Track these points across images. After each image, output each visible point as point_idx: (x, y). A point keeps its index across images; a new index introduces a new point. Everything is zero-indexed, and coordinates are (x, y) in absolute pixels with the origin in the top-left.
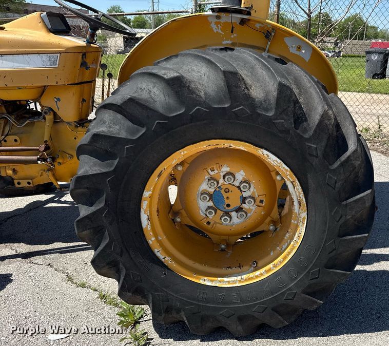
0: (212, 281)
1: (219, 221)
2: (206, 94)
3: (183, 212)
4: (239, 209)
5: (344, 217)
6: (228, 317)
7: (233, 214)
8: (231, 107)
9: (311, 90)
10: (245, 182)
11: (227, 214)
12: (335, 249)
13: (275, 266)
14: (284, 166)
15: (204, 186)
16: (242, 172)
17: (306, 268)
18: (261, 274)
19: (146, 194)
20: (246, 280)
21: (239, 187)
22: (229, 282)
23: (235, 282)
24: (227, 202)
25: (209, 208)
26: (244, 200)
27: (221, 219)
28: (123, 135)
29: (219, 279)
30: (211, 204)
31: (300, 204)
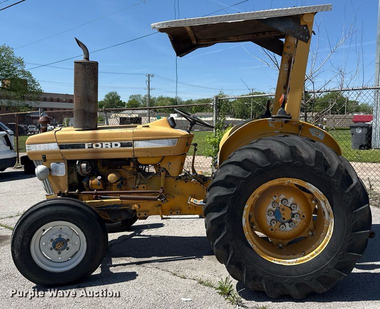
0: (279, 262)
1: (278, 228)
2: (280, 156)
3: (256, 223)
4: (290, 221)
5: (355, 220)
6: (290, 284)
7: (287, 224)
8: (292, 162)
9: (331, 154)
10: (294, 204)
11: (283, 224)
12: (351, 240)
13: (316, 252)
14: (320, 191)
15: (270, 207)
16: (292, 199)
17: (336, 252)
18: (308, 258)
19: (246, 207)
20: (299, 262)
21: (290, 208)
22: (289, 263)
23: (292, 262)
24: (283, 217)
25: (272, 220)
26: (293, 215)
27: (280, 227)
28: (240, 175)
29: (283, 260)
30: (274, 217)
31: (329, 214)
